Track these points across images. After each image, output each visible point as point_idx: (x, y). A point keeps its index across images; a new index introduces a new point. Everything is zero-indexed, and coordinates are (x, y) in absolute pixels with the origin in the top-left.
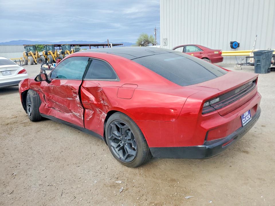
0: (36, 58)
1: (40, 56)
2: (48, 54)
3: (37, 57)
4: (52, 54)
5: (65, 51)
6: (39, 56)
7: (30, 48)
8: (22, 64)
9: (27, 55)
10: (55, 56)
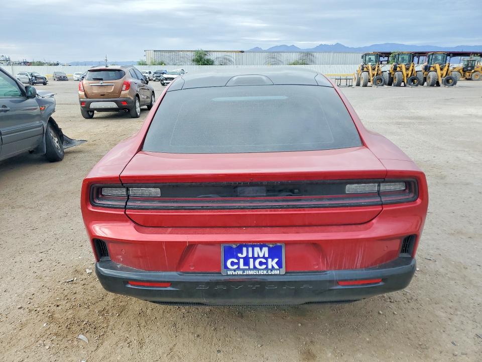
0: (373, 75)
1: (382, 72)
2: (398, 69)
3: (375, 75)
4: (404, 70)
5: (432, 66)
6: (379, 72)
7: (370, 59)
8: (348, 85)
9: (363, 69)
10: (407, 75)
